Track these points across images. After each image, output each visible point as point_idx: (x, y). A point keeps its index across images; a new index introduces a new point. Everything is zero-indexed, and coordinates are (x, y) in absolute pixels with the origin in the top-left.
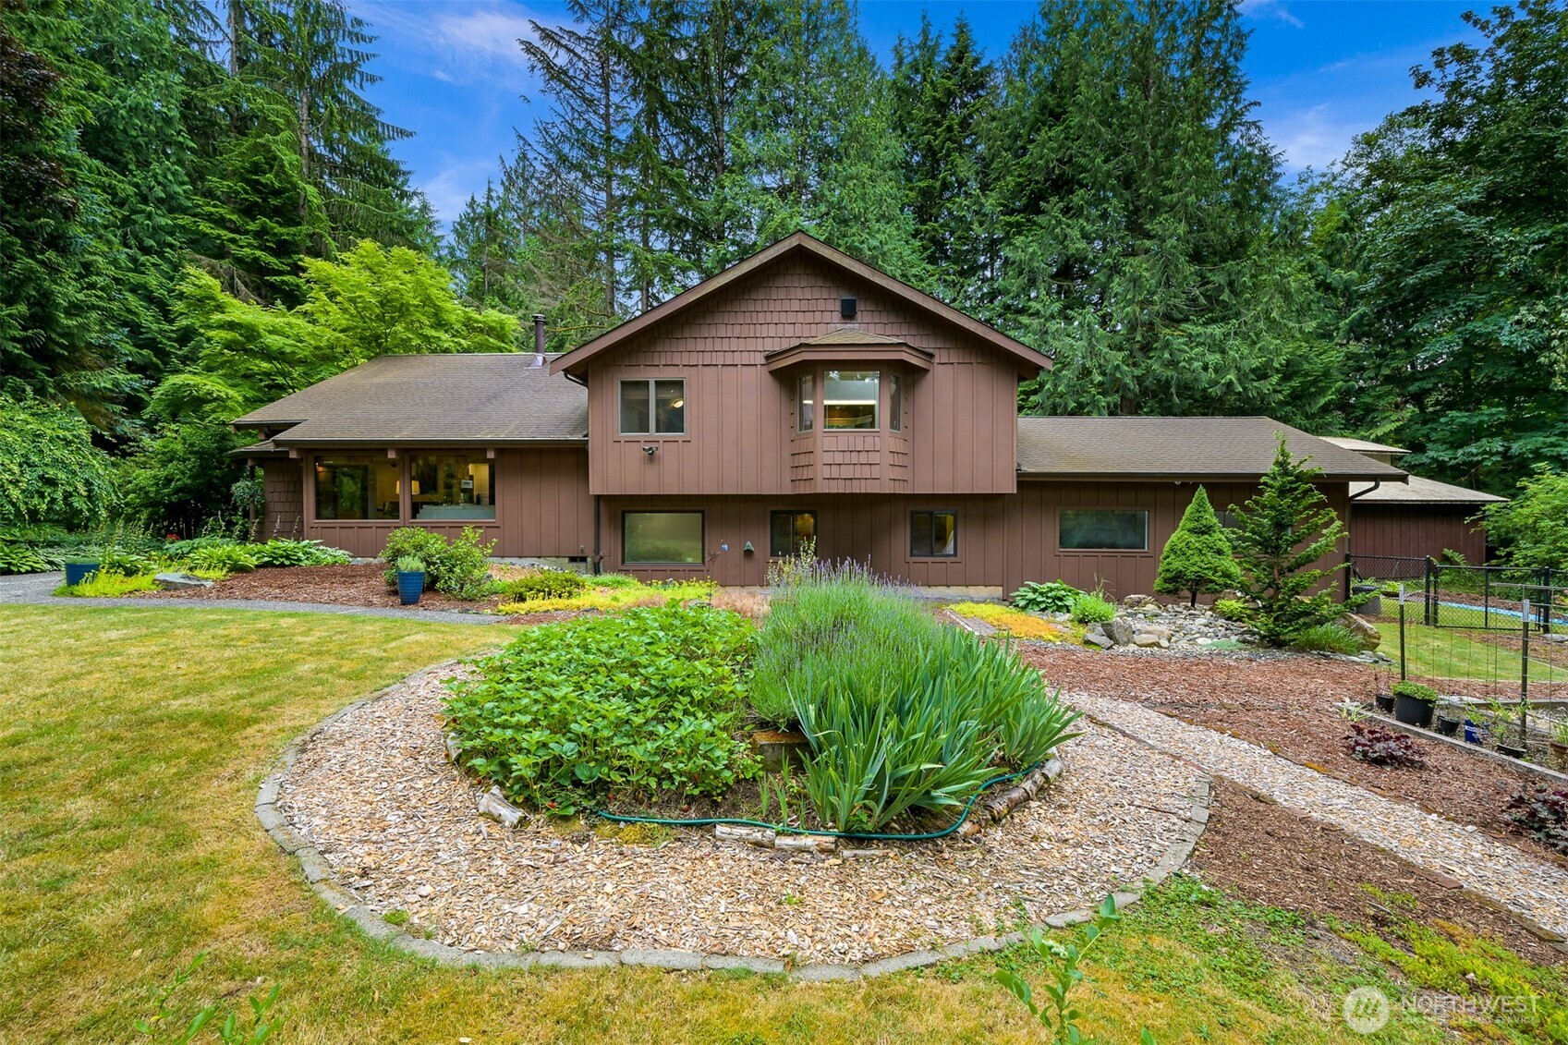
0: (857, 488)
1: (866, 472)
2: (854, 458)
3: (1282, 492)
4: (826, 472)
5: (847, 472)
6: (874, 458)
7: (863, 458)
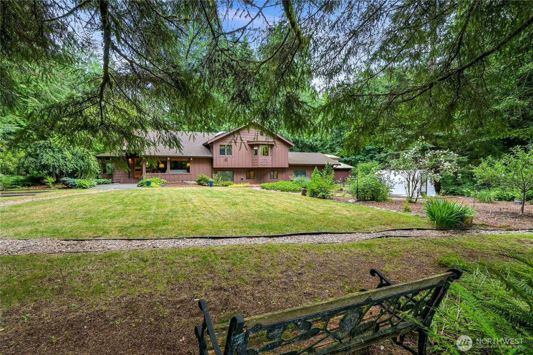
0: (266, 166)
1: (267, 163)
2: (265, 161)
3: (328, 168)
4: (260, 164)
5: (264, 164)
6: (268, 161)
7: (266, 161)
